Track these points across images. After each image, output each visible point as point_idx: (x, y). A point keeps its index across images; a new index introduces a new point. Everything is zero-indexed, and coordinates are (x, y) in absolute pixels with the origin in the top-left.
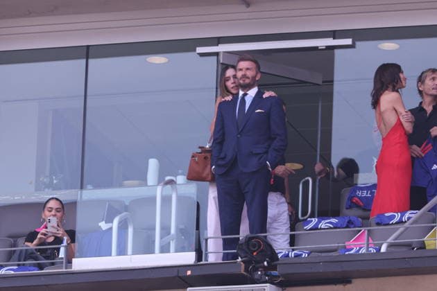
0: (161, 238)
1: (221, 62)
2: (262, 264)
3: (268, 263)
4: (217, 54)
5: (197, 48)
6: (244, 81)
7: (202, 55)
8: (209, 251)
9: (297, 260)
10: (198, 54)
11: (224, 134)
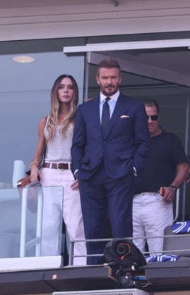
0: (27, 241)
1: (89, 62)
2: (129, 269)
3: (135, 268)
4: (84, 54)
5: (65, 48)
6: (110, 90)
7: (69, 55)
8: (75, 254)
9: (166, 264)
10: (65, 53)
11: (85, 138)
